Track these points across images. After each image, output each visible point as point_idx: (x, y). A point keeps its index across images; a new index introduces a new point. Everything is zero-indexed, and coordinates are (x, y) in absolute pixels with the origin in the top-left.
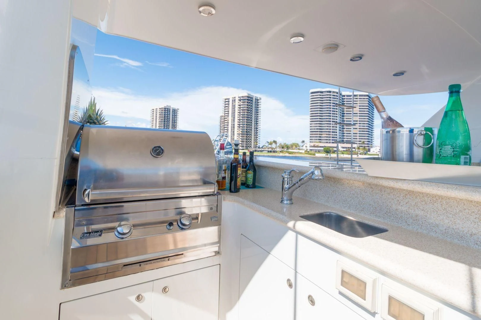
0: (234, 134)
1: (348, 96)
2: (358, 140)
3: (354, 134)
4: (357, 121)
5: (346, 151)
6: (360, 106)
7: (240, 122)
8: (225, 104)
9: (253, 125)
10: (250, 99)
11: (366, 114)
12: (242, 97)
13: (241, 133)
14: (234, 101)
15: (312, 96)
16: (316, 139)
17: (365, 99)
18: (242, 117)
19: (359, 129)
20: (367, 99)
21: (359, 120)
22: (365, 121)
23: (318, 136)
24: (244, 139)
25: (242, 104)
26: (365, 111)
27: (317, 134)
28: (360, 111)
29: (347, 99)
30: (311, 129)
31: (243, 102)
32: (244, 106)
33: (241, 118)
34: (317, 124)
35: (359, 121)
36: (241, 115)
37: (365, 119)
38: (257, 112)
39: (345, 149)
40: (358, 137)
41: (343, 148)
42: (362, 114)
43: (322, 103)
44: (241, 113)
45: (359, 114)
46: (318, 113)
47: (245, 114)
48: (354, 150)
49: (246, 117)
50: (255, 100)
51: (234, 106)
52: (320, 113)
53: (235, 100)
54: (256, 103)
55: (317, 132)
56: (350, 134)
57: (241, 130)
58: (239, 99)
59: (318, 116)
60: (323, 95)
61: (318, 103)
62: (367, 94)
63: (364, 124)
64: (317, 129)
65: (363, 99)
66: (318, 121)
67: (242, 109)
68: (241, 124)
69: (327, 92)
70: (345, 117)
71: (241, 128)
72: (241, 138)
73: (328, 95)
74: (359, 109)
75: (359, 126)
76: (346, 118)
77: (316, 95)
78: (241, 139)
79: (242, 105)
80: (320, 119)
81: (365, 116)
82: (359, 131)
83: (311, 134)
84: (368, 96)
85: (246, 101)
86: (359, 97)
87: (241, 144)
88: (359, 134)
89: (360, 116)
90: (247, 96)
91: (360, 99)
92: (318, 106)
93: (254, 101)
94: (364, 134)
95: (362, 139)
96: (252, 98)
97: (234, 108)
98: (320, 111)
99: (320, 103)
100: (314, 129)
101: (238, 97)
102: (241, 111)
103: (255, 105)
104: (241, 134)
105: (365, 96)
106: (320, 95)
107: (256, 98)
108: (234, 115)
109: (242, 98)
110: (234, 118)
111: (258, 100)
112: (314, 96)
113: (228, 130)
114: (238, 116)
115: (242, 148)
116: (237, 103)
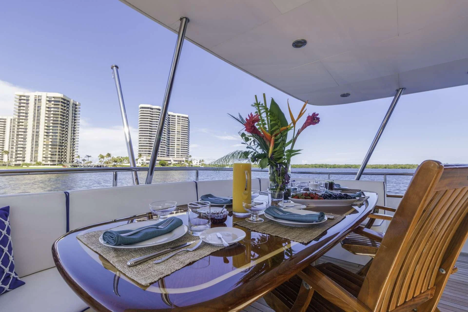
0: (37, 145)
1: (172, 116)
2: (180, 155)
3: (177, 149)
4: (179, 138)
5: (178, 163)
6: (182, 126)
7: (49, 129)
8: (20, 103)
9: (69, 134)
10: (66, 102)
11: (186, 133)
12: (54, 97)
13: (50, 143)
14: (38, 100)
15: (142, 111)
16: (146, 154)
17: (185, 120)
18: (52, 123)
19: (181, 145)
20: (187, 120)
21: (181, 137)
22: (185, 139)
23: (148, 150)
24: (56, 151)
25: (53, 106)
26: (185, 130)
27: (147, 148)
28: (182, 130)
29: (172, 118)
30: (139, 143)
31: (54, 104)
32: (56, 110)
33: (51, 125)
34: (146, 138)
35: (181, 139)
36: (52, 120)
37: (185, 137)
38: (75, 120)
39: (177, 162)
40: (180, 152)
41: (175, 161)
42: (183, 132)
43: (152, 119)
44: (52, 118)
45: (182, 132)
46: (148, 128)
47: (58, 120)
48: (183, 163)
49: (60, 124)
50: (73, 105)
51: (38, 109)
52: (150, 129)
53: (40, 100)
54: (74, 109)
55: (147, 146)
56: (173, 149)
57: (51, 140)
58: (48, 99)
59: (148, 131)
60: (153, 112)
61: (148, 118)
62: (187, 116)
63: (185, 141)
64: (147, 143)
65: (184, 120)
66: (147, 136)
67: (52, 112)
68: (50, 132)
69: (156, 109)
70: (170, 134)
71: (51, 137)
72: (50, 149)
73: (157, 112)
74: (182, 128)
75: (182, 143)
76: (171, 136)
77: (146, 111)
78: (50, 151)
79: (54, 108)
80: (150, 134)
81: (185, 135)
82: (181, 147)
83: (139, 148)
84: (187, 118)
85: (60, 104)
86: (181, 118)
87: (51, 158)
88: (181, 149)
89: (182, 134)
90: (62, 98)
91: (182, 119)
92: (148, 121)
93: (71, 105)
94: (185, 149)
95: (183, 154)
96: (69, 101)
97: (38, 110)
98: (150, 126)
99: (150, 119)
100: (144, 143)
101: (45, 97)
102: (52, 115)
103: (73, 111)
104: (51, 145)
105: (186, 118)
106: (150, 111)
107: (74, 103)
108: (39, 120)
109: (53, 99)
110: (38, 123)
111: (76, 105)
112: (144, 111)
113: (25, 139)
114: (46, 121)
115: (52, 163)
116: (44, 105)
